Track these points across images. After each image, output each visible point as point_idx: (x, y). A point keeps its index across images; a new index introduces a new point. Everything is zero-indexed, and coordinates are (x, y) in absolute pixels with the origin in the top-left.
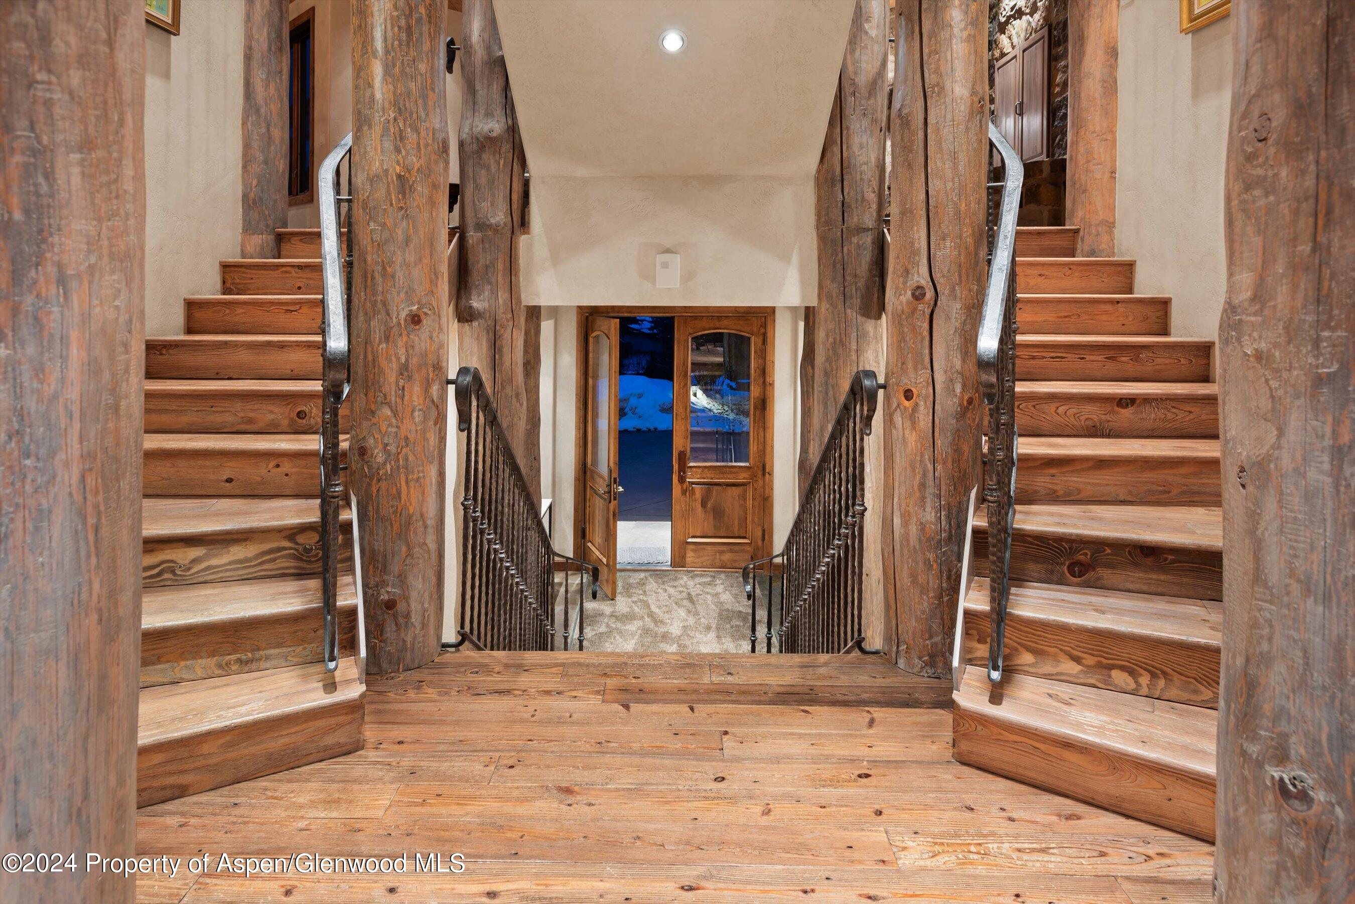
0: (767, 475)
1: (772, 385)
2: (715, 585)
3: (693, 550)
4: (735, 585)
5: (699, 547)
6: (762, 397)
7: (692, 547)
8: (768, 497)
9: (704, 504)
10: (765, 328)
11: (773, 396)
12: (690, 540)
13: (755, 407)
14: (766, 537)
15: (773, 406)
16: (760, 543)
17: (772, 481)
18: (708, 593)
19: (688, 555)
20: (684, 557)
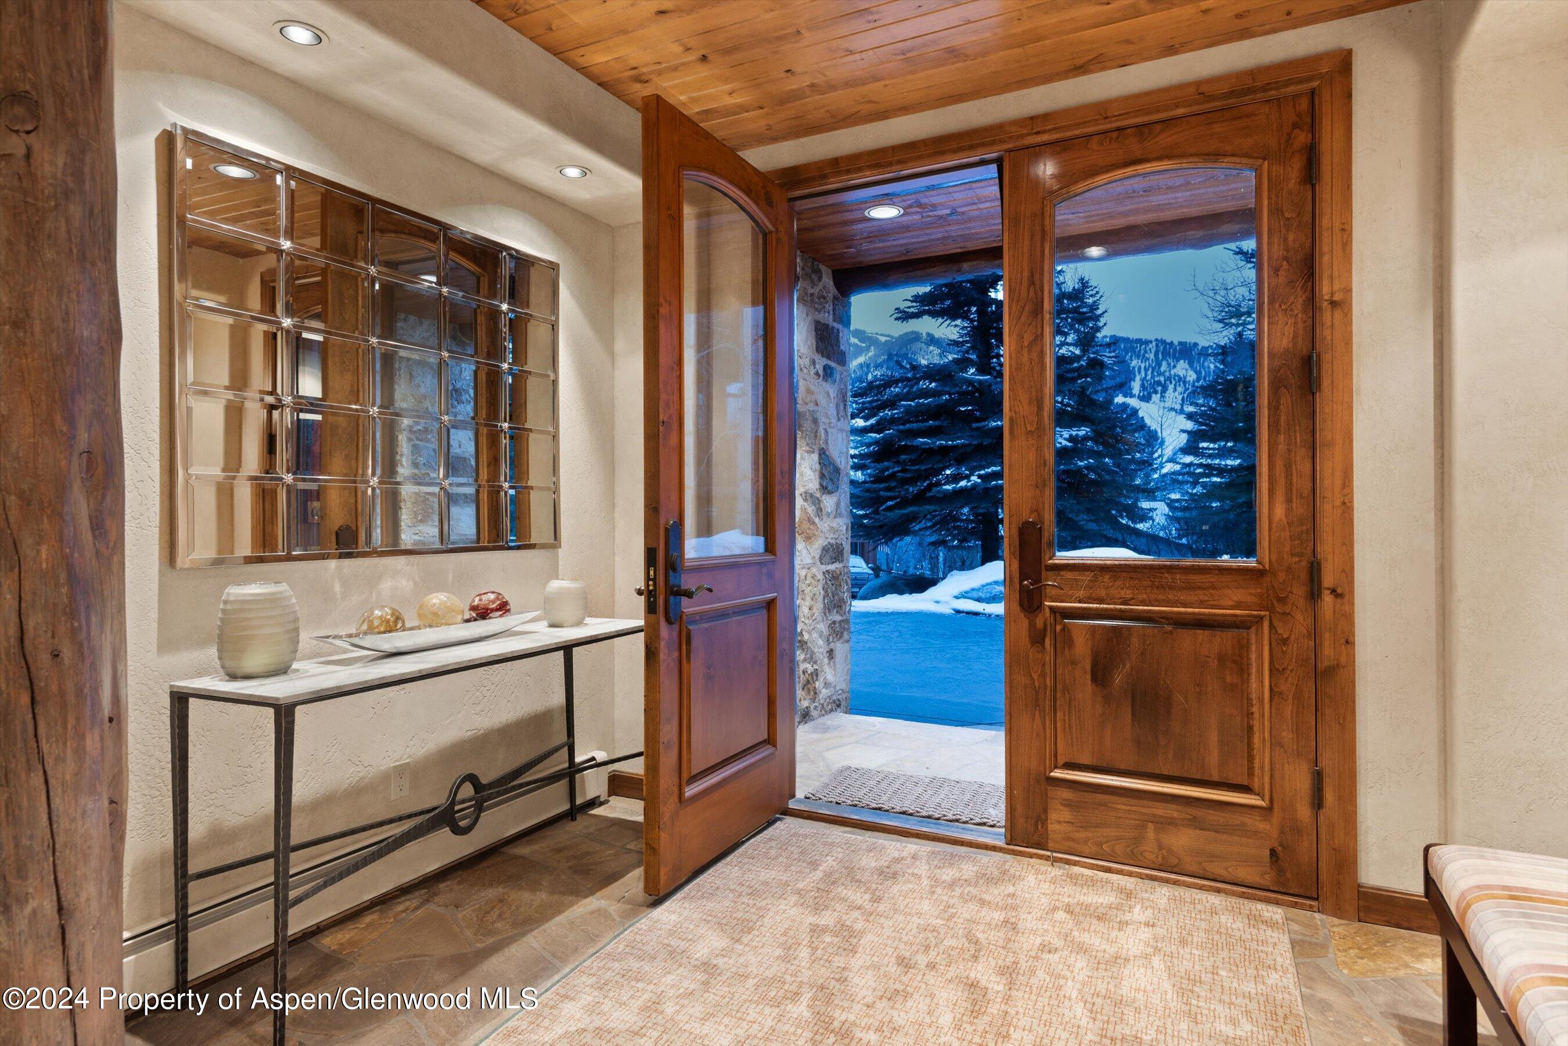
0: (1327, 598)
1: (1342, 304)
2: (1122, 925)
3: (1068, 804)
4: (1199, 937)
5: (1090, 797)
6: (1303, 347)
7: (1065, 794)
8: (1331, 671)
9: (1100, 675)
10: (1313, 126)
11: (1348, 343)
12: (1058, 774)
13: (1276, 385)
14: (1329, 797)
15: (1348, 374)
16: (1304, 812)
17: (1348, 618)
18: (1082, 949)
19: (1053, 816)
20: (1041, 819)
